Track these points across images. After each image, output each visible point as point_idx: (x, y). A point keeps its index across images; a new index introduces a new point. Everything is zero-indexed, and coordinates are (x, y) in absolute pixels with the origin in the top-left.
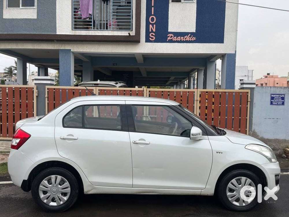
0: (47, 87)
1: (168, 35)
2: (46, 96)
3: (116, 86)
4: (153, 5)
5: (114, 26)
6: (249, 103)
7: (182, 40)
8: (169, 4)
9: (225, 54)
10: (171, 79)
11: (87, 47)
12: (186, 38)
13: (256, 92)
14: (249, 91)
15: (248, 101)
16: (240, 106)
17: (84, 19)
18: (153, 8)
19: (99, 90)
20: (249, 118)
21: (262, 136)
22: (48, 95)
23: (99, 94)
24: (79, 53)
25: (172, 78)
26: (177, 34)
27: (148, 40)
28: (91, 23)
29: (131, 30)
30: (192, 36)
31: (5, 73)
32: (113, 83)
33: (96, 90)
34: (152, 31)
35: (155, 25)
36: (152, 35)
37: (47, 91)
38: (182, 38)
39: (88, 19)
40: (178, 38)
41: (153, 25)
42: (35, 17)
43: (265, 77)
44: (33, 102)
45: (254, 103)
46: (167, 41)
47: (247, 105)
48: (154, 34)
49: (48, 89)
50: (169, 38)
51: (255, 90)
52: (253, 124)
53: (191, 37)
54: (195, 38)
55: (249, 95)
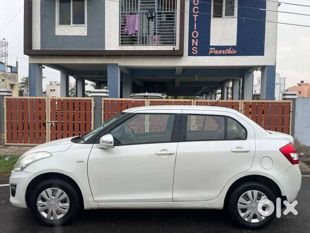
0: (103, 99)
1: (210, 49)
2: (103, 107)
3: (163, 98)
4: (195, 21)
5: (158, 41)
6: (291, 113)
7: (223, 53)
8: (211, 20)
9: (266, 66)
10: (203, 89)
11: (133, 61)
12: (227, 52)
13: (297, 103)
14: (291, 101)
15: (290, 111)
16: (283, 115)
17: (130, 35)
18: (195, 24)
19: (150, 101)
20: (292, 127)
21: (304, 144)
22: (104, 106)
23: (150, 105)
24: (124, 67)
25: (205, 88)
26: (218, 48)
27: (190, 54)
28: (136, 39)
29: (175, 45)
30: (233, 49)
31: (22, 83)
32: (159, 95)
33: (147, 101)
34: (195, 45)
35: (197, 40)
36: (194, 49)
37: (103, 102)
38: (223, 51)
39: (134, 35)
40: (219, 51)
41: (195, 39)
42: (86, 34)
43: (299, 85)
44: (91, 113)
45: (296, 112)
46: (209, 54)
47: (290, 115)
48: (196, 48)
49: (104, 101)
50: (211, 52)
51: (297, 100)
52: (295, 132)
53: (232, 51)
54: (236, 51)
55: (291, 106)
